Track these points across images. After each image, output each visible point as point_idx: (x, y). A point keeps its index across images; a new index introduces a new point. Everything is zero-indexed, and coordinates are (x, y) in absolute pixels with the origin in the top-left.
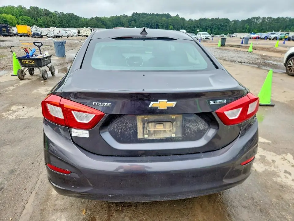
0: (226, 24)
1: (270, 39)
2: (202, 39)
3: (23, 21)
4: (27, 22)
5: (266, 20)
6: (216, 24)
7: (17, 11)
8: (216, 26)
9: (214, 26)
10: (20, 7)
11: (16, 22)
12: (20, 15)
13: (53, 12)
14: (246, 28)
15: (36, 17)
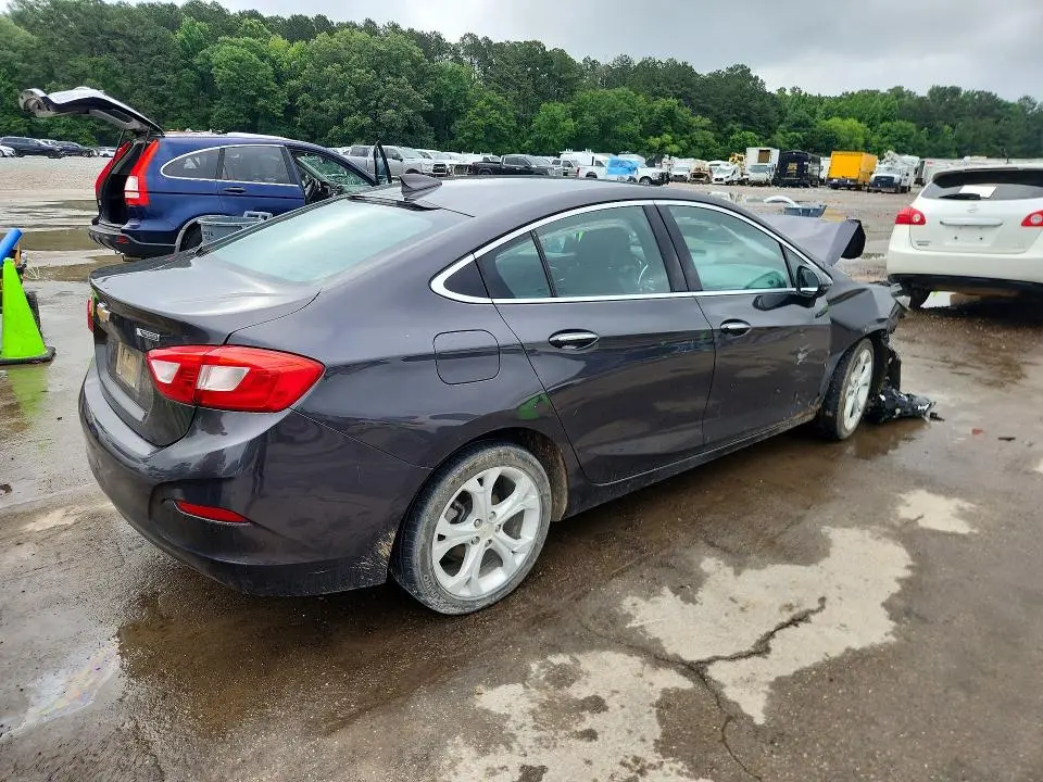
3: (886, 138)
4: (900, 139)
7: (881, 105)
10: (898, 93)
11: (861, 140)
12: (884, 119)
13: (1011, 101)
15: (939, 124)
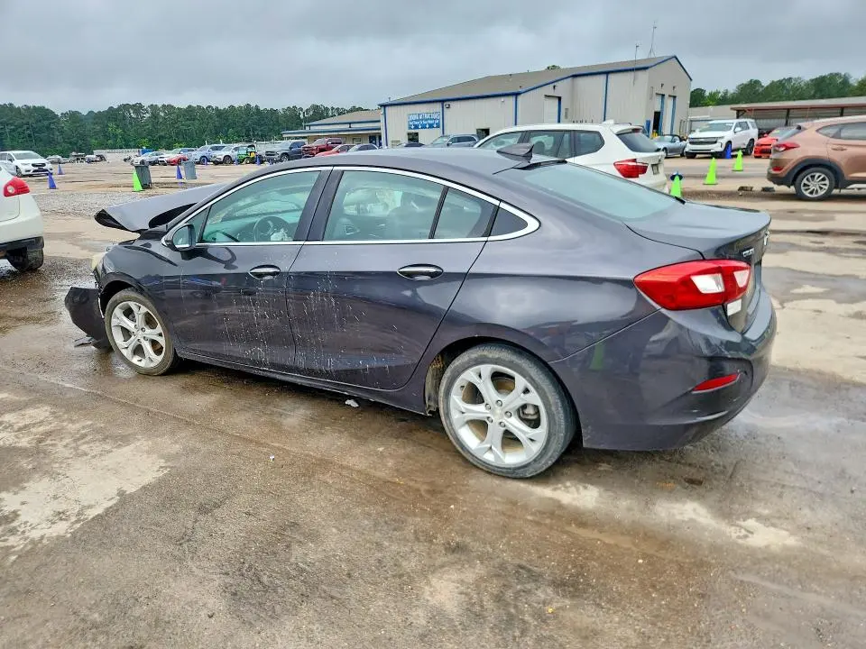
0: (46, 123)
1: (217, 163)
2: (24, 173)
5: (162, 114)
6: (11, 124)
8: (14, 130)
9: (7, 130)
14: (116, 136)
